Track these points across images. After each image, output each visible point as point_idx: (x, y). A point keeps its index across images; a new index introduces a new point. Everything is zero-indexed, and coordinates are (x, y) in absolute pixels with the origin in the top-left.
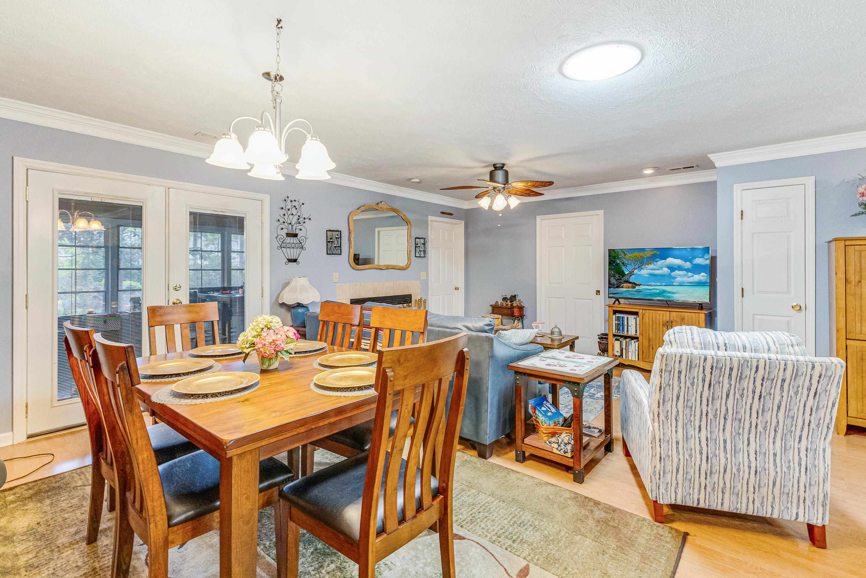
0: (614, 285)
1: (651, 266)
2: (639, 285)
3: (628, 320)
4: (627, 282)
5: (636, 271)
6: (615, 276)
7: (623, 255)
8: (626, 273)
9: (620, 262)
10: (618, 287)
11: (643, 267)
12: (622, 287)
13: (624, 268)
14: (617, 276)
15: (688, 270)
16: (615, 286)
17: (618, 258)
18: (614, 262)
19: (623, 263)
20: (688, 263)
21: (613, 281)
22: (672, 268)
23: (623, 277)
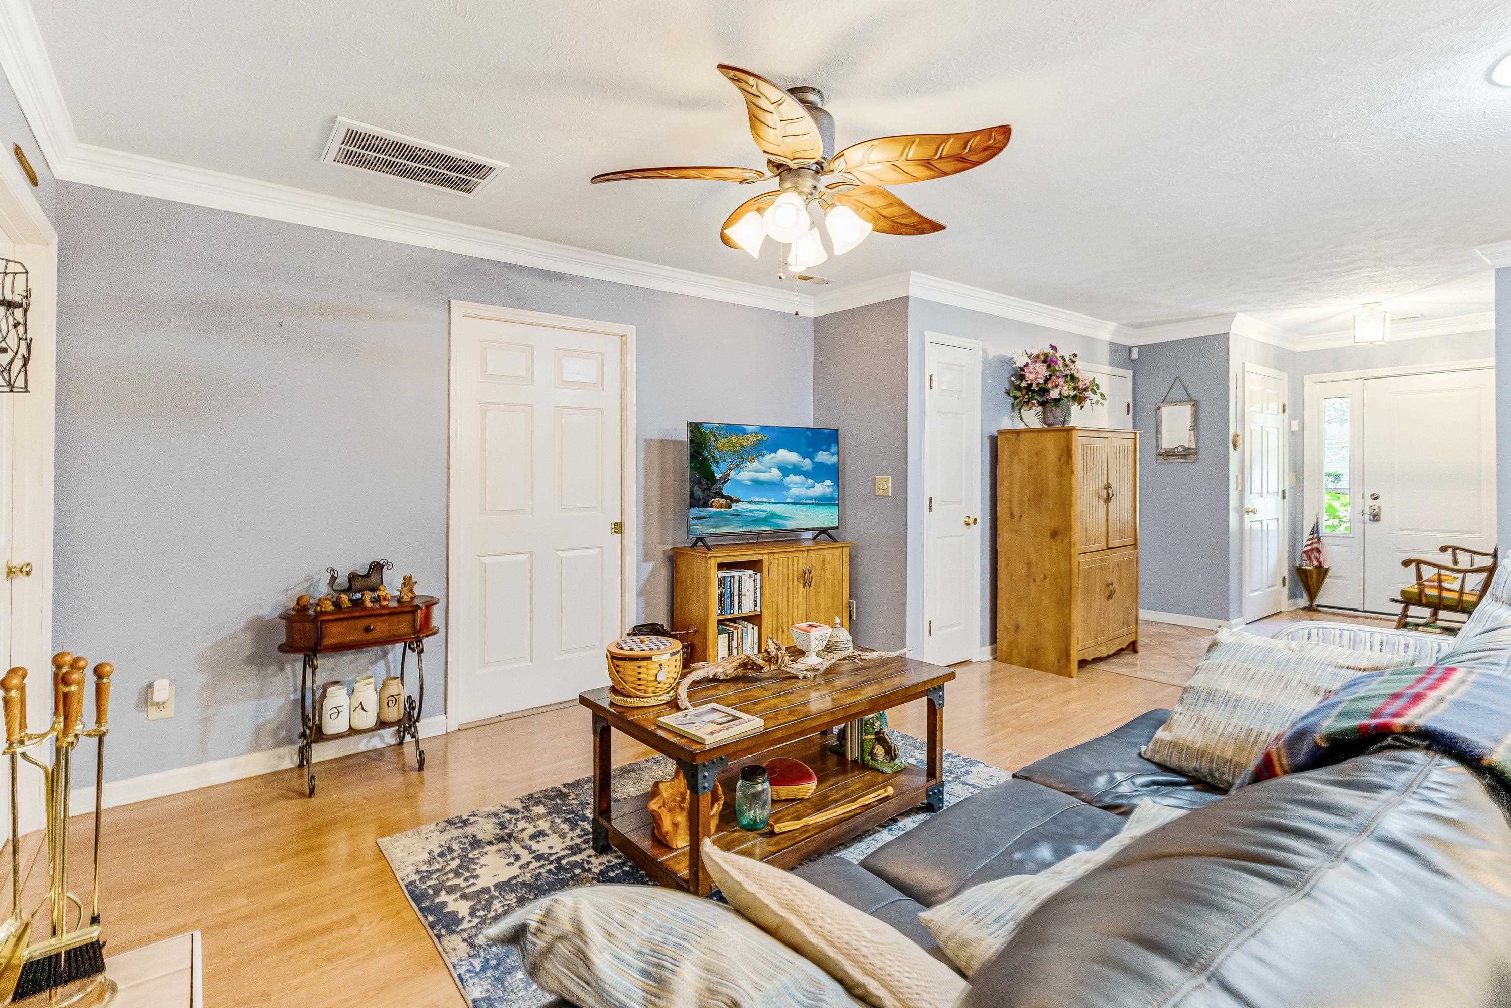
0: (699, 500)
1: (754, 465)
2: (737, 501)
3: (740, 582)
4: (719, 495)
5: (732, 473)
6: (701, 483)
7: (713, 440)
8: (718, 476)
9: (709, 454)
10: (706, 505)
11: (742, 465)
12: (712, 506)
13: (714, 468)
14: (704, 482)
15: (807, 475)
16: (701, 503)
17: (706, 447)
18: (700, 453)
19: (713, 457)
20: (807, 460)
21: (698, 493)
22: (785, 470)
23: (713, 485)
